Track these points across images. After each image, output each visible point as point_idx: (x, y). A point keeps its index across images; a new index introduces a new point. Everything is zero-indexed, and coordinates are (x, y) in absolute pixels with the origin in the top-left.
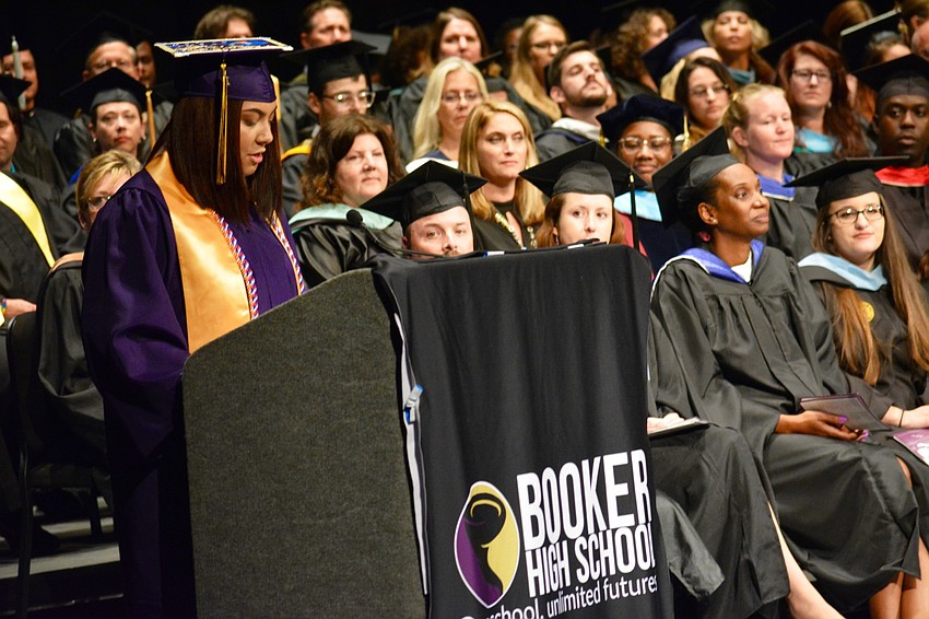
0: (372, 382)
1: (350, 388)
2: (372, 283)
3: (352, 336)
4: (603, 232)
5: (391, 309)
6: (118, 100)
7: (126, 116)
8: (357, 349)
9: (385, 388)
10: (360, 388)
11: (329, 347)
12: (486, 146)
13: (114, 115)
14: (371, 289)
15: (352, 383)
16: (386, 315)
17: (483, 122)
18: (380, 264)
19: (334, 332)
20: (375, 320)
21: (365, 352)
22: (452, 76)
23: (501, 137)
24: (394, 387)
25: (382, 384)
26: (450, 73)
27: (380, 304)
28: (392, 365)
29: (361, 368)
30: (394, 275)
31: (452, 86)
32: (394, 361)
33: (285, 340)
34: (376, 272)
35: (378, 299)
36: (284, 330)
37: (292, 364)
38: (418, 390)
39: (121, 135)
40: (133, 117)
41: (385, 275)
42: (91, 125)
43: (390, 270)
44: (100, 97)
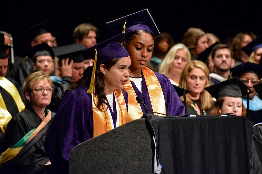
0: (143, 162)
1: (134, 164)
2: (145, 124)
3: (136, 144)
4: (239, 112)
5: (152, 135)
6: (45, 55)
7: (48, 61)
8: (138, 149)
9: (148, 165)
10: (138, 164)
11: (127, 148)
12: (190, 80)
13: (44, 60)
14: (144, 127)
15: (135, 162)
16: (150, 137)
17: (190, 70)
18: (148, 117)
19: (129, 142)
20: (145, 138)
21: (141, 150)
22: (179, 51)
23: (195, 77)
24: (151, 165)
25: (147, 163)
26: (179, 49)
27: (148, 132)
28: (151, 156)
29: (139, 157)
30: (154, 121)
31: (178, 54)
32: (152, 155)
33: (110, 144)
34: (147, 120)
35: (147, 130)
36: (110, 141)
37: (112, 154)
38: (160, 167)
39: (46, 68)
40: (50, 61)
41: (150, 121)
42: (33, 64)
43: (152, 119)
44: (38, 53)
